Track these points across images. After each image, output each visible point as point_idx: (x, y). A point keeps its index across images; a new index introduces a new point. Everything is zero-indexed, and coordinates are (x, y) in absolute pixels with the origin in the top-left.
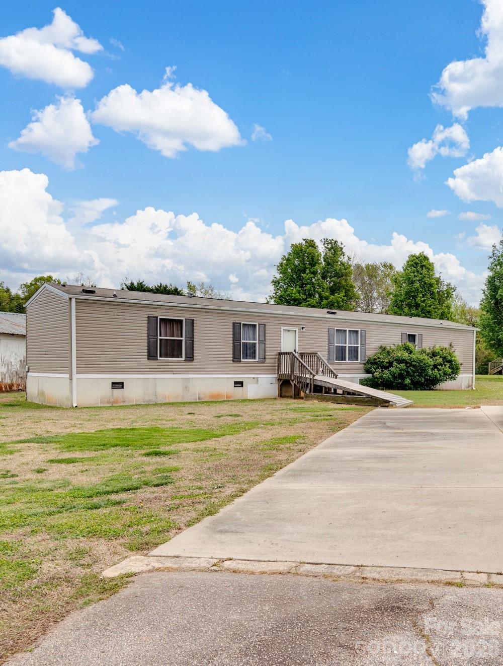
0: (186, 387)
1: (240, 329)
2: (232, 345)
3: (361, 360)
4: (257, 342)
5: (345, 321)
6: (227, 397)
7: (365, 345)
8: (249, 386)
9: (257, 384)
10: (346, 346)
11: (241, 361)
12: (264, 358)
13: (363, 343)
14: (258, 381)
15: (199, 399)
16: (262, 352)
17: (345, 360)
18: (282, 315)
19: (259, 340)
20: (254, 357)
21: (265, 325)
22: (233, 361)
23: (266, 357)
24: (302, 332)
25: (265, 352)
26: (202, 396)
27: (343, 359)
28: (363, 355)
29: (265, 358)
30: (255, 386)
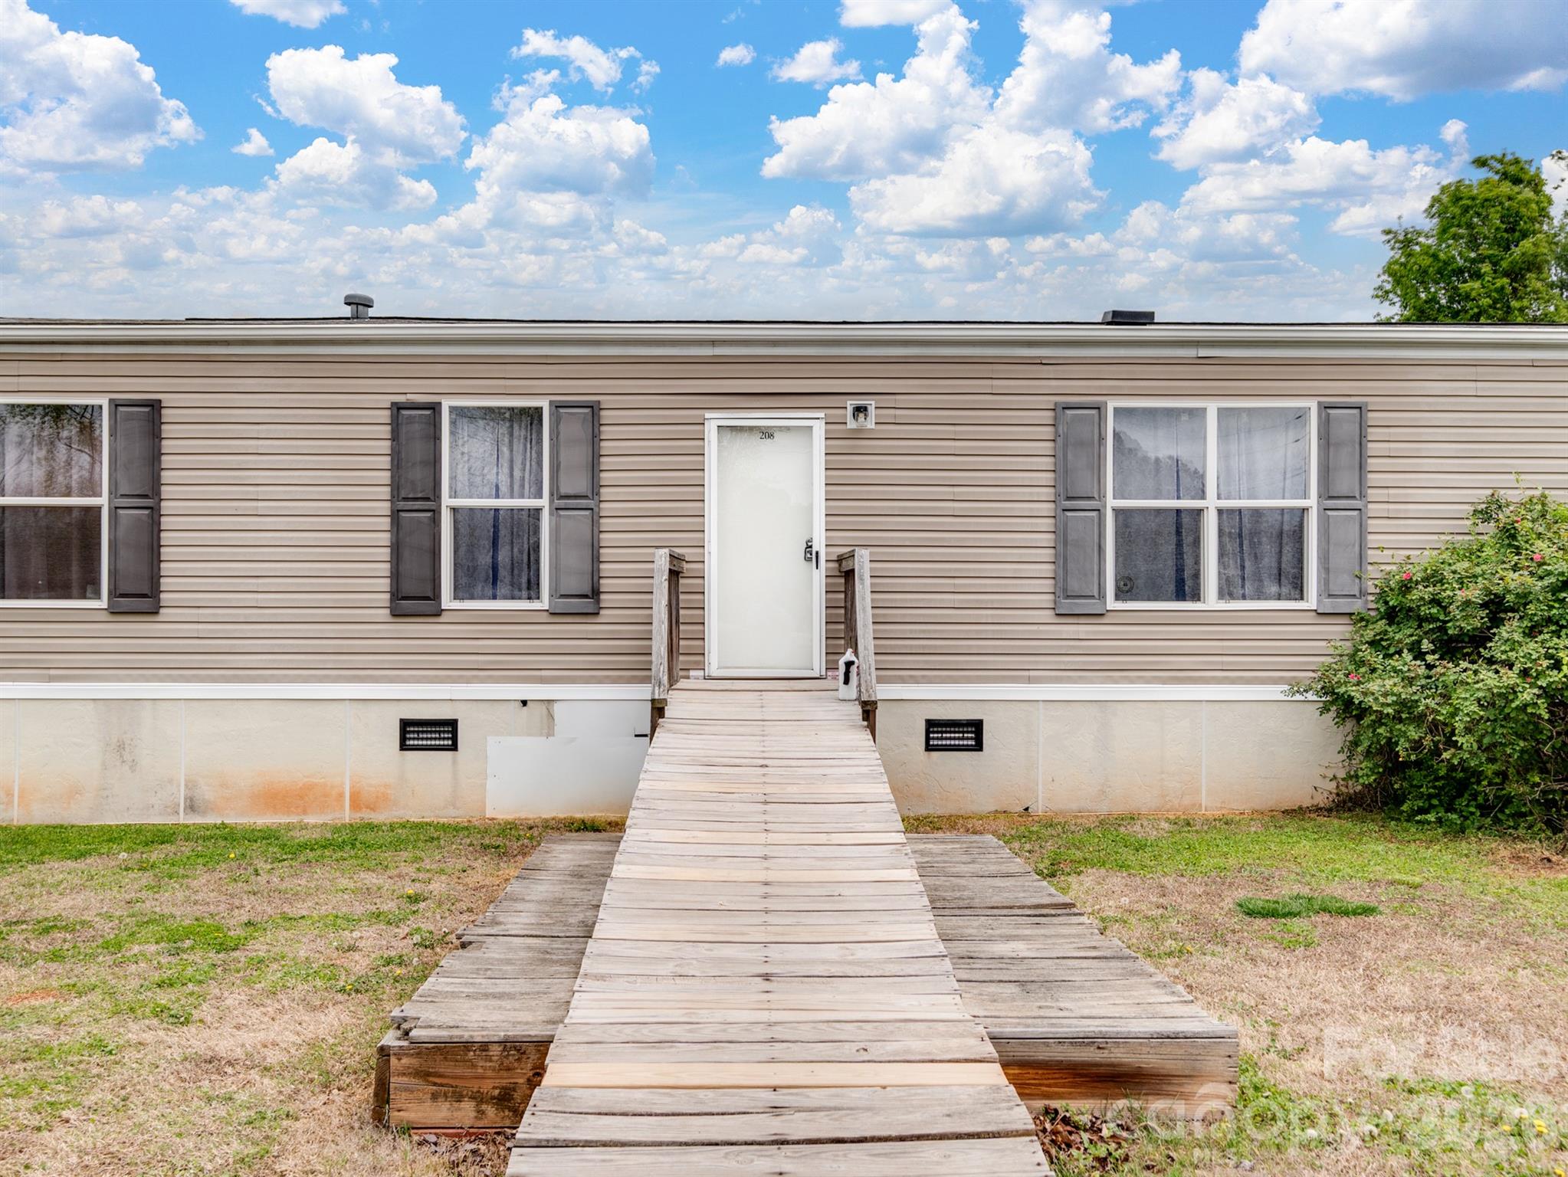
0: (121, 746)
1: (437, 438)
2: (385, 523)
3: (1326, 592)
4: (544, 502)
5: (1191, 352)
6: (356, 803)
7: (1363, 496)
8: (495, 746)
9: (550, 733)
10: (1199, 512)
11: (439, 613)
12: (586, 589)
13: (1345, 482)
14: (551, 716)
15: (192, 807)
16: (576, 560)
17: (1196, 596)
18: (714, 343)
19: (556, 494)
20: (532, 589)
21: (594, 409)
22: (397, 613)
23: (606, 584)
24: (857, 435)
25: (596, 559)
26: (207, 793)
27: (1185, 587)
28: (1344, 559)
29: (595, 593)
30: (531, 746)
